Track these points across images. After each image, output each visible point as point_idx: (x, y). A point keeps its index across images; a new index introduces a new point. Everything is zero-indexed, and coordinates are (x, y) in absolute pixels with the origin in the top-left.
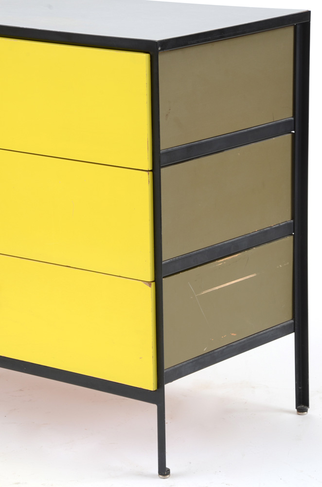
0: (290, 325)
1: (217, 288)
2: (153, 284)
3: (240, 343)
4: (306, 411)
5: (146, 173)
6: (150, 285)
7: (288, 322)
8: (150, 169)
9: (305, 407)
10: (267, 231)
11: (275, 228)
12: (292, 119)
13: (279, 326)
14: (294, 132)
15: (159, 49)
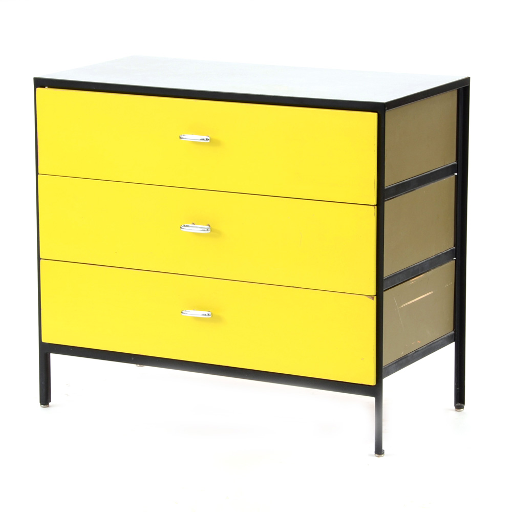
0: (452, 335)
1: (410, 302)
2: (375, 297)
3: (423, 349)
4: (463, 408)
5: (373, 207)
6: (373, 299)
7: (451, 333)
8: (376, 204)
9: (462, 405)
10: (440, 255)
11: (445, 253)
12: (456, 163)
13: (445, 336)
14: (456, 174)
15: (386, 109)
